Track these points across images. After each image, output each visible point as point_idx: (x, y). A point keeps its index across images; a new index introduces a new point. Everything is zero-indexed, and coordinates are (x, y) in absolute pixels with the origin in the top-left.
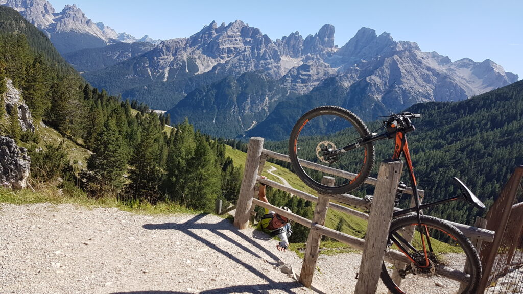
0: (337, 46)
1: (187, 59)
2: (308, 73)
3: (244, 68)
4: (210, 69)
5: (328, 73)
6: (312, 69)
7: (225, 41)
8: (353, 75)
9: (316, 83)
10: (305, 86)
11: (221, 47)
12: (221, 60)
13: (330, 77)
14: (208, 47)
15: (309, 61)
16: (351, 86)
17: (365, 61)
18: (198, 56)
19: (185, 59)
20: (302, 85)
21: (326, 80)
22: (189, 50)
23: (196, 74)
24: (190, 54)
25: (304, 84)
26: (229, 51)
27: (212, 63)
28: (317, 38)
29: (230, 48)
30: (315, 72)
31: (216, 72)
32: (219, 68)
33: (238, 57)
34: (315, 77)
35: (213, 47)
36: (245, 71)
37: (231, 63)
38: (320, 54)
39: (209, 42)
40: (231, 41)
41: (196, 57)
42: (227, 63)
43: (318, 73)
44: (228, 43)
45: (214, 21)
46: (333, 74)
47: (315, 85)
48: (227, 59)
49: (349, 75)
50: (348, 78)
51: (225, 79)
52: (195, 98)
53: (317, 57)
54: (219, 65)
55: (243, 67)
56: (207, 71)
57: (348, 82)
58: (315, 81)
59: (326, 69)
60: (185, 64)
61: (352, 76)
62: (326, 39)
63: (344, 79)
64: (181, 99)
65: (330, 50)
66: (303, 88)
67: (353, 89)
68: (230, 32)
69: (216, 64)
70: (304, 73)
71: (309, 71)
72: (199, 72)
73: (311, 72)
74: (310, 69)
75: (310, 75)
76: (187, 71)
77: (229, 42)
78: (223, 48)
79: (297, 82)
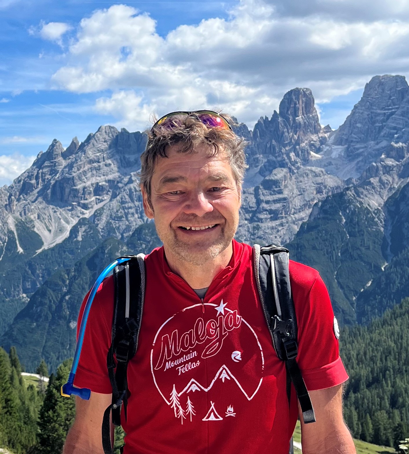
0: (328, 128)
1: (16, 225)
2: (281, 196)
3: (136, 216)
4: (67, 234)
5: (325, 187)
6: (286, 186)
7: (85, 173)
8: (384, 178)
9: (305, 214)
10: (282, 225)
11: (79, 186)
12: (85, 211)
13: (334, 195)
14: (53, 193)
15: (275, 171)
16: (386, 203)
17: (400, 144)
18: (36, 215)
19: (13, 227)
20: (274, 224)
21: (325, 202)
22: (17, 207)
23: (39, 251)
24: (21, 215)
25: (278, 222)
26: (98, 190)
27: (68, 222)
28: (280, 119)
29: (97, 184)
30: (296, 192)
31: (80, 238)
32: (83, 229)
33: (118, 198)
34: (297, 202)
35: (62, 189)
36: (140, 222)
37: (106, 212)
38: (295, 150)
39: (53, 182)
40: (98, 169)
41: (32, 217)
42: (97, 215)
43: (302, 192)
44: (93, 175)
45: (55, 140)
46: (338, 187)
47: (302, 219)
48: (96, 207)
49: (374, 181)
50: (374, 188)
51: (102, 248)
52: (47, 301)
53: (289, 158)
54: (82, 222)
55: (133, 214)
56: (60, 239)
57: (377, 197)
58: (301, 209)
59: (319, 180)
60: (14, 237)
61: (381, 181)
62: (300, 119)
63: (365, 192)
64: (19, 310)
65: (314, 137)
66: (278, 231)
67: (393, 209)
68: (91, 154)
69: (74, 222)
70: (270, 198)
71: (280, 192)
72: (45, 247)
73: (286, 193)
74: (282, 188)
75: (285, 199)
76: (20, 250)
77: (94, 172)
78: (84, 188)
79: (261, 220)
